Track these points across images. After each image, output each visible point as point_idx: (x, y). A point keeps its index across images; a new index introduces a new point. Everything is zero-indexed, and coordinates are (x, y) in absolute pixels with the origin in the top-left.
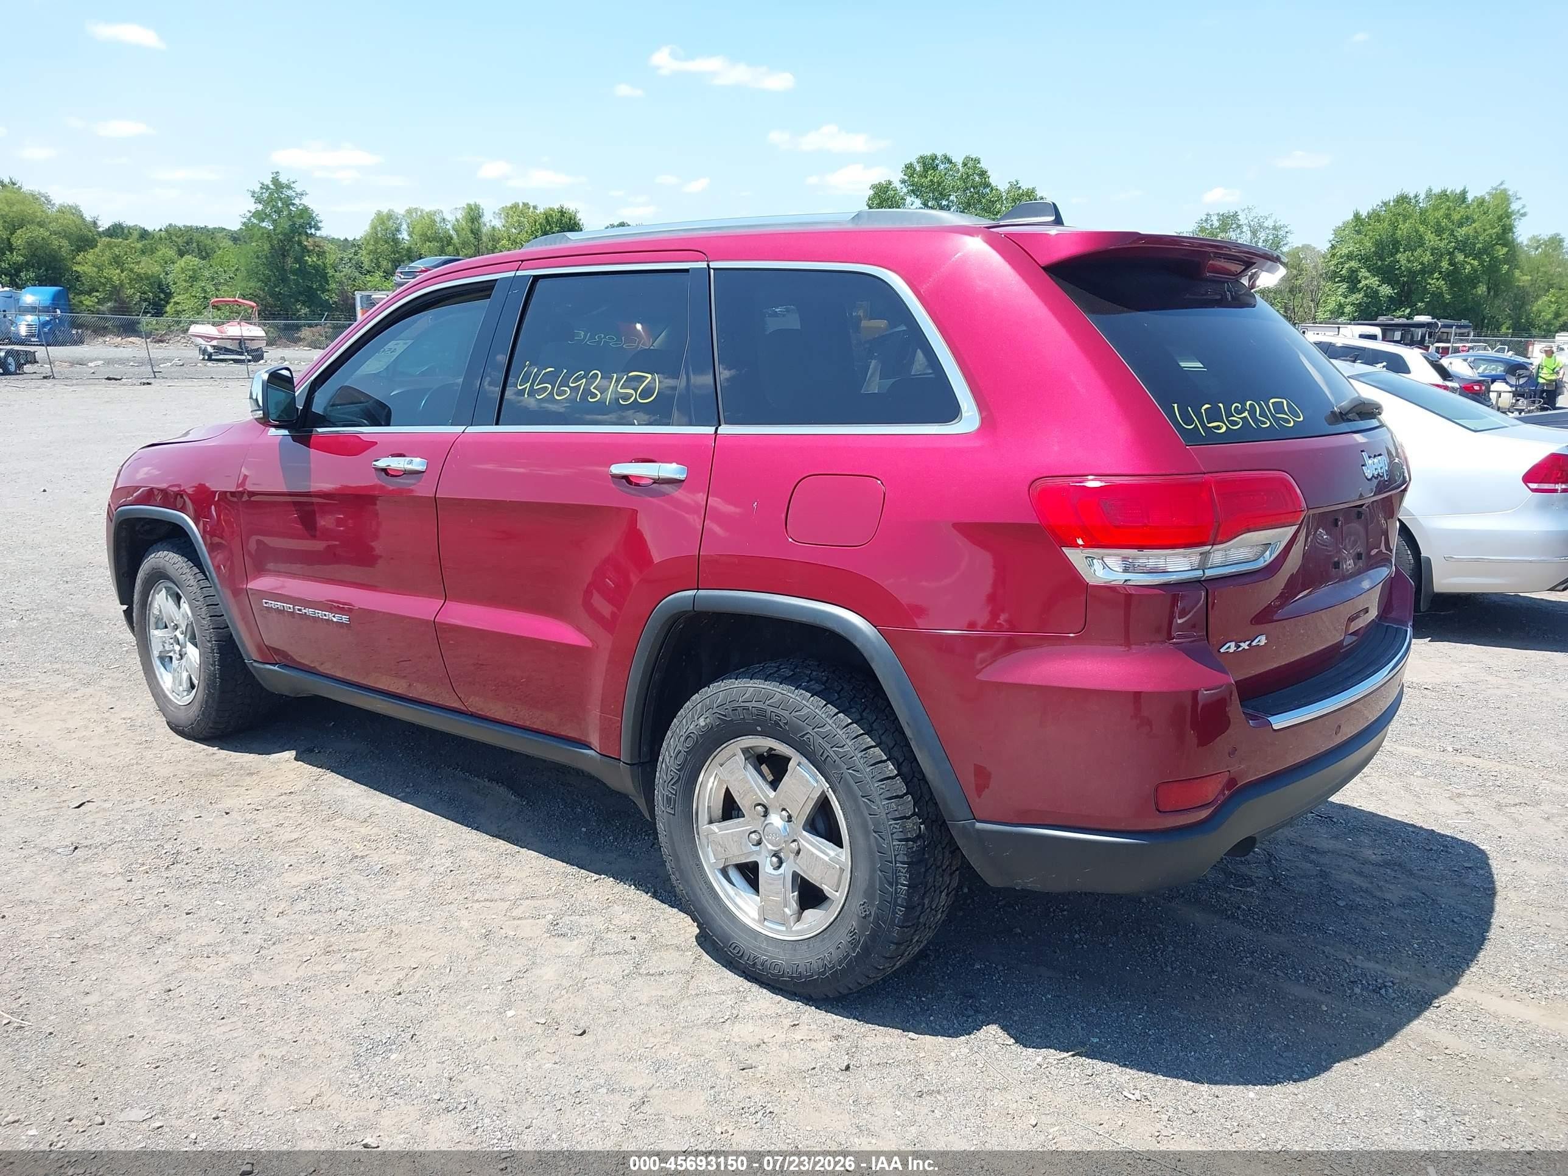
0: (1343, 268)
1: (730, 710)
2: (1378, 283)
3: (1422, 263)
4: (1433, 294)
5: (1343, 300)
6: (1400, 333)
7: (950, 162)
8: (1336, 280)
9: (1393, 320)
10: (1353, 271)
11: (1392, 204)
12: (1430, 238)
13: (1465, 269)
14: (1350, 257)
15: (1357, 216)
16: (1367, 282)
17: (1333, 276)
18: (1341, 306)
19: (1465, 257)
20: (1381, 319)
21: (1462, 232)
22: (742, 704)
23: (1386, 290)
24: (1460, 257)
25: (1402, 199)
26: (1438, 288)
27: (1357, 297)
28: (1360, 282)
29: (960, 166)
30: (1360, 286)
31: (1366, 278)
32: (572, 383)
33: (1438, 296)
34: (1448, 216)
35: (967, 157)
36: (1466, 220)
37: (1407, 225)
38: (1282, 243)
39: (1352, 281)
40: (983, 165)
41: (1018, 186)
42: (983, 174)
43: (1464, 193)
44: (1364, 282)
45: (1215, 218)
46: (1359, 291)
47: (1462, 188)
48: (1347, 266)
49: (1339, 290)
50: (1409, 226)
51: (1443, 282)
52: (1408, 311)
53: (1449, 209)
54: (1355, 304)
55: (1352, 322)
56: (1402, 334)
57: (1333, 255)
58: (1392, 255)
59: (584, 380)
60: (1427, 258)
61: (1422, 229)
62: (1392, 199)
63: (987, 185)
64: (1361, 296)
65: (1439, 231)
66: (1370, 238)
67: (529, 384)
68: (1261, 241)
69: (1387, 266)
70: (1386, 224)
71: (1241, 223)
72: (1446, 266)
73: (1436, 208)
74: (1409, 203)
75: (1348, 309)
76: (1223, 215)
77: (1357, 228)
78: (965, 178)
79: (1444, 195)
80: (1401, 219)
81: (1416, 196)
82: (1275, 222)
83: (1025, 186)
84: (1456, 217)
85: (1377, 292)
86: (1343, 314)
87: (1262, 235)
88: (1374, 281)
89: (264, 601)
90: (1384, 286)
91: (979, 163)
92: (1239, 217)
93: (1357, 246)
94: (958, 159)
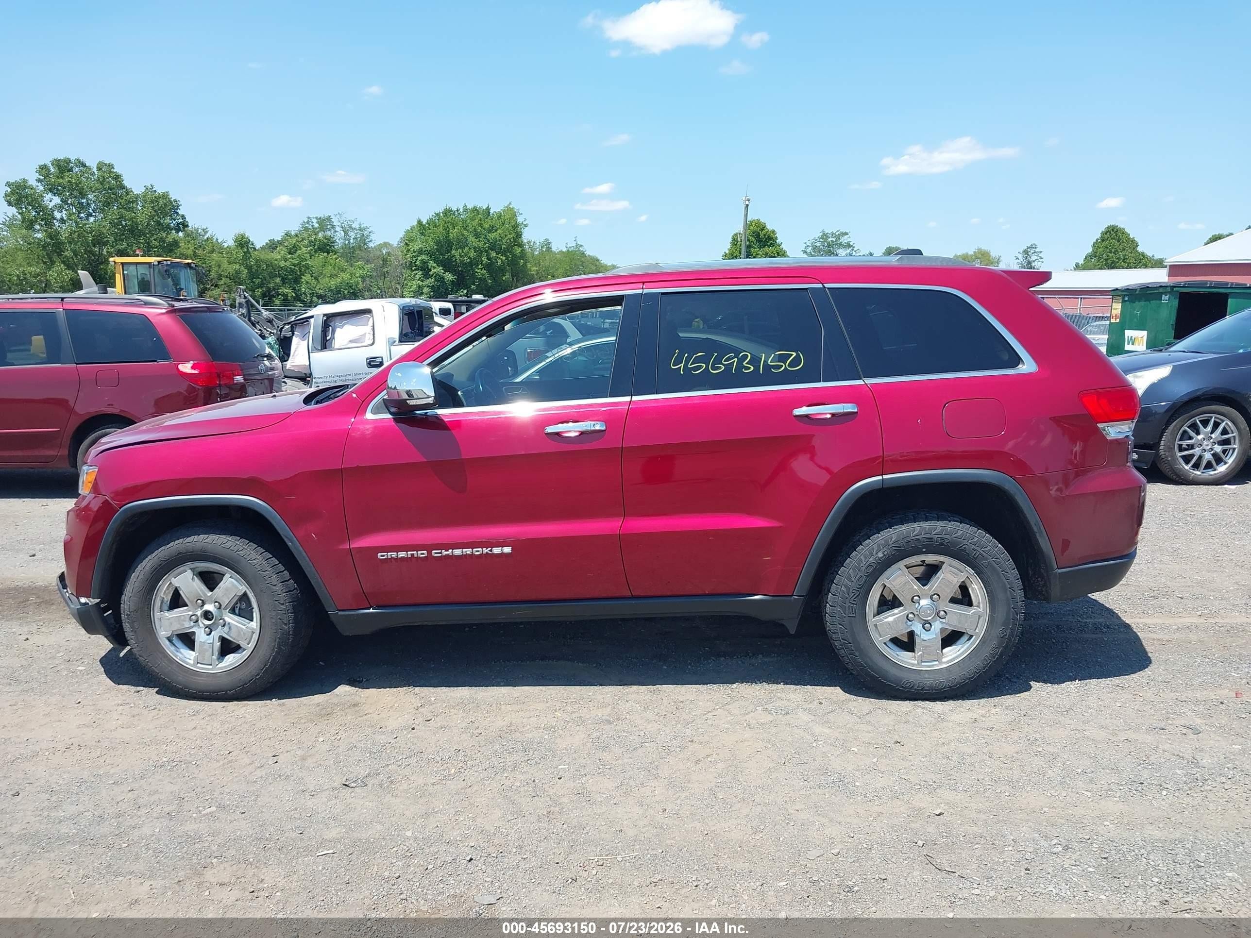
0: (416, 260)
1: (904, 543)
2: (442, 271)
3: (470, 258)
4: (480, 280)
5: (421, 283)
6: (465, 307)
7: (84, 165)
8: (413, 268)
9: (458, 298)
10: (424, 262)
11: (441, 215)
12: (471, 239)
13: (497, 262)
14: (421, 252)
15: (420, 222)
16: (435, 270)
17: (411, 266)
18: (420, 287)
19: (497, 254)
20: (450, 297)
21: (492, 236)
22: (913, 538)
23: (449, 277)
24: (493, 254)
25: (448, 212)
26: (483, 275)
27: (430, 281)
28: (431, 271)
29: (95, 170)
30: (431, 273)
31: (434, 268)
32: (724, 361)
33: (482, 280)
34: (481, 225)
35: (99, 163)
36: (492, 229)
37: (456, 230)
38: (367, 240)
39: (426, 271)
40: (117, 170)
41: (154, 189)
42: (117, 177)
43: (488, 209)
44: (433, 271)
45: (315, 221)
46: (431, 276)
47: (487, 206)
48: (419, 258)
49: (417, 276)
50: (457, 231)
51: (485, 271)
52: (465, 291)
53: (480, 220)
54: (429, 286)
55: (433, 300)
56: (467, 308)
57: (408, 251)
58: (449, 251)
59: (736, 359)
60: (472, 254)
61: (465, 233)
62: (441, 211)
63: (122, 187)
64: (433, 280)
65: (477, 235)
66: (433, 239)
67: (682, 365)
68: (352, 239)
69: (447, 259)
70: (441, 229)
71: (335, 224)
72: (486, 260)
73: (472, 219)
74: (454, 214)
75: (426, 290)
76: (320, 218)
77: (421, 232)
78: (102, 181)
79: (475, 210)
80: (451, 226)
81: (458, 210)
82: (360, 224)
83: (160, 190)
84: (486, 226)
85: (443, 277)
86: (422, 294)
87: (352, 234)
88: (439, 270)
89: (379, 554)
90: (447, 273)
91: (113, 168)
92: (333, 220)
93: (424, 244)
94: (92, 164)
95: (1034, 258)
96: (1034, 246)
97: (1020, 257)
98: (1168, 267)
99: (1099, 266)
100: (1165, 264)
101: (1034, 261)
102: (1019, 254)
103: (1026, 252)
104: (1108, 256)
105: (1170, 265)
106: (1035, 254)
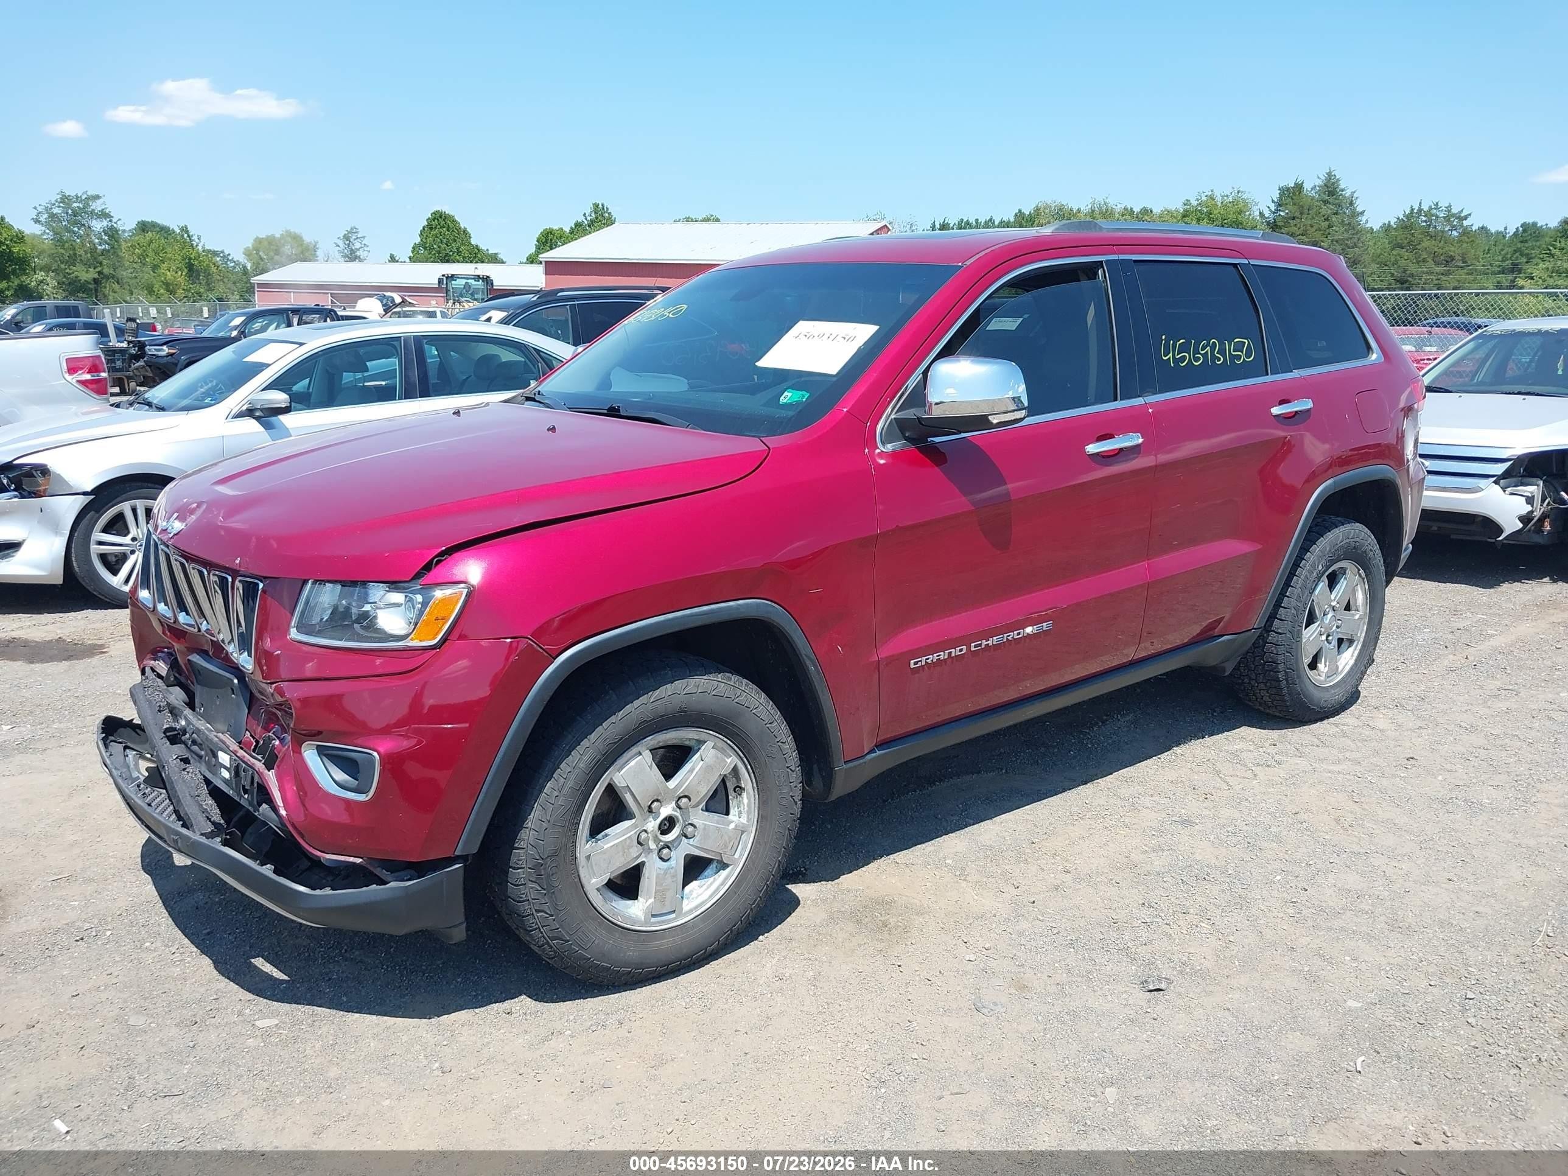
22: (1340, 545)
32: (1201, 350)
59: (1209, 348)
67: (1171, 354)
95: (357, 245)
96: (354, 230)
97: (341, 243)
98: (543, 263)
99: (432, 259)
100: (541, 260)
101: (358, 250)
102: (339, 240)
103: (346, 238)
104: (439, 247)
105: (546, 262)
106: (359, 240)
